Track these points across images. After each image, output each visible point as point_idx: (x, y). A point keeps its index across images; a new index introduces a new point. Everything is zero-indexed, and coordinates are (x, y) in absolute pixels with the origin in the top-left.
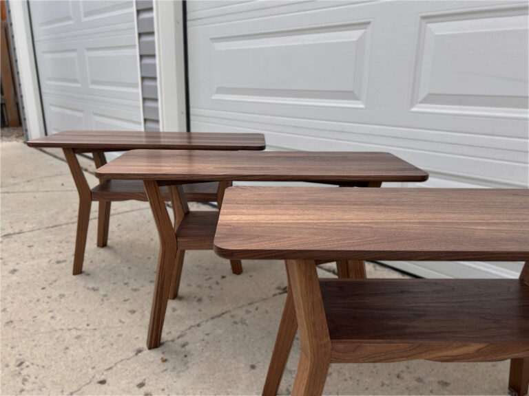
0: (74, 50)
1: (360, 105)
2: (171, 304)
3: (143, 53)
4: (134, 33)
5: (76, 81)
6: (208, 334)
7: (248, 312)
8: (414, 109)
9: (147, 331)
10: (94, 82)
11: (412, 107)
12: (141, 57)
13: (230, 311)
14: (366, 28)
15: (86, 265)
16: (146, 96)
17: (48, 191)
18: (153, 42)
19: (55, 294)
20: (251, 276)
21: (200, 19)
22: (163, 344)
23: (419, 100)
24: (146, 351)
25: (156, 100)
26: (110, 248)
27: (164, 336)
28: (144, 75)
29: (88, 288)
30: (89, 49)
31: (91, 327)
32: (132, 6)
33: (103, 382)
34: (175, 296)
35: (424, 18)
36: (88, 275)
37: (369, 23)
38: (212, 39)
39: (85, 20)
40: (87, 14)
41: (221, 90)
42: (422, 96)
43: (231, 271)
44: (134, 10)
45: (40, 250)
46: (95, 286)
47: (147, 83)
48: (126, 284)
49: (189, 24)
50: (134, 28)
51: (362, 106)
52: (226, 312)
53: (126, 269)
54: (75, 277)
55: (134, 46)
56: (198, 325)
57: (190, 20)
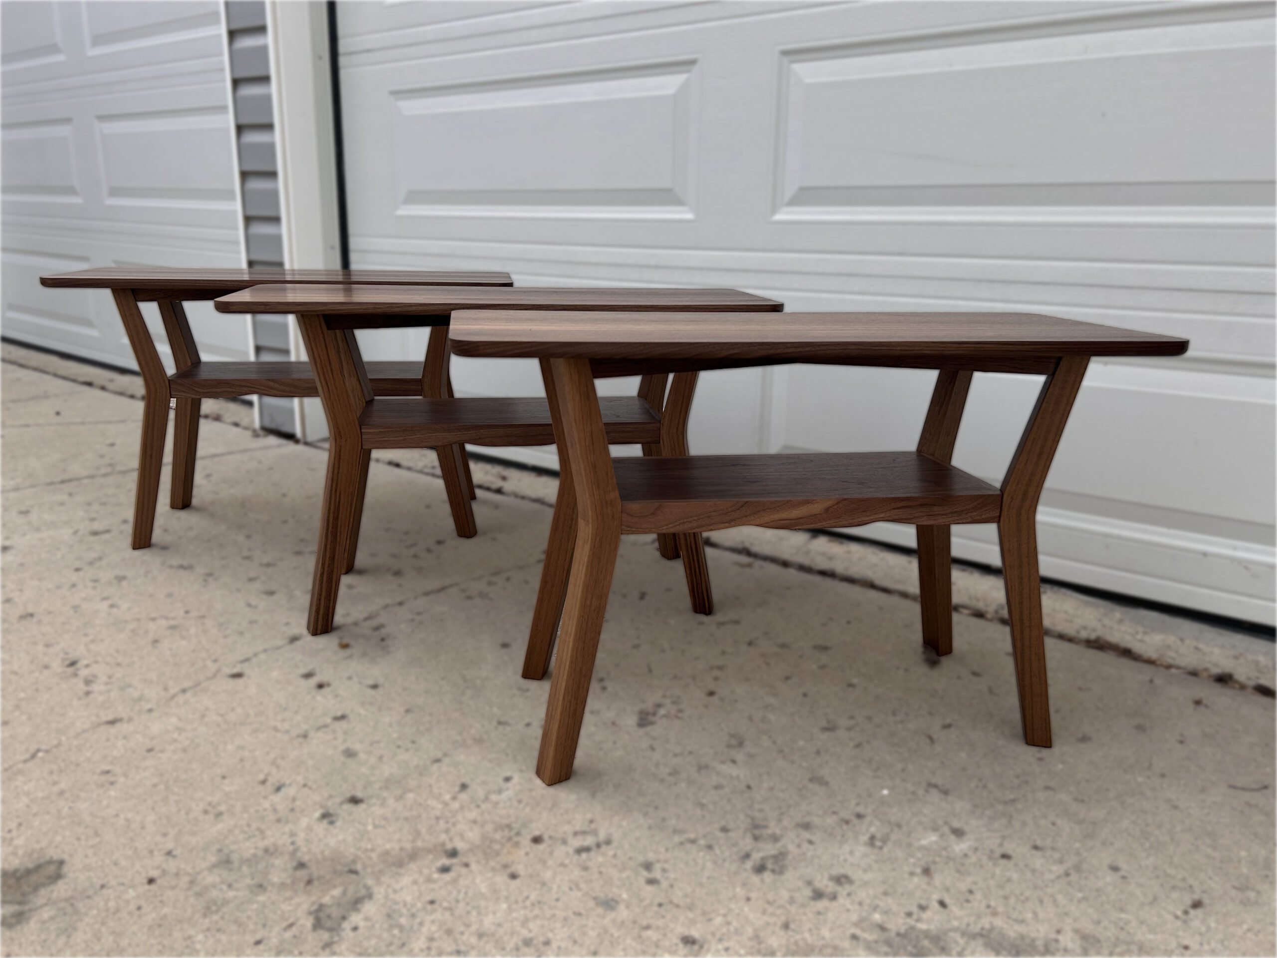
0: (68, 121)
1: (685, 214)
2: (345, 580)
3: (244, 121)
4: (224, 81)
5: (70, 191)
6: (419, 614)
7: (490, 583)
8: (779, 217)
9: (306, 615)
10: (115, 192)
11: (774, 211)
12: (240, 129)
13: (457, 584)
14: (688, 71)
15: (157, 535)
16: (251, 213)
17: (27, 426)
18: (268, 98)
19: (106, 576)
20: (494, 539)
21: (368, 51)
22: (338, 628)
23: (787, 198)
24: (309, 638)
25: (276, 220)
26: (197, 509)
27: (339, 617)
28: (248, 167)
29: (171, 567)
30: (101, 118)
31: (193, 614)
32: (217, 22)
33: (238, 676)
34: (350, 569)
35: (785, 53)
36: (164, 548)
37: (693, 62)
38: (394, 93)
39: (92, 52)
40: (98, 40)
41: (415, 197)
42: (789, 193)
43: (455, 533)
44: (223, 31)
45: (47, 517)
46: (185, 563)
47: (255, 184)
48: (247, 558)
49: (342, 61)
50: (222, 70)
51: (689, 216)
52: (451, 586)
53: (241, 538)
54: (137, 553)
55: (223, 109)
56: (401, 604)
57: (347, 54)
